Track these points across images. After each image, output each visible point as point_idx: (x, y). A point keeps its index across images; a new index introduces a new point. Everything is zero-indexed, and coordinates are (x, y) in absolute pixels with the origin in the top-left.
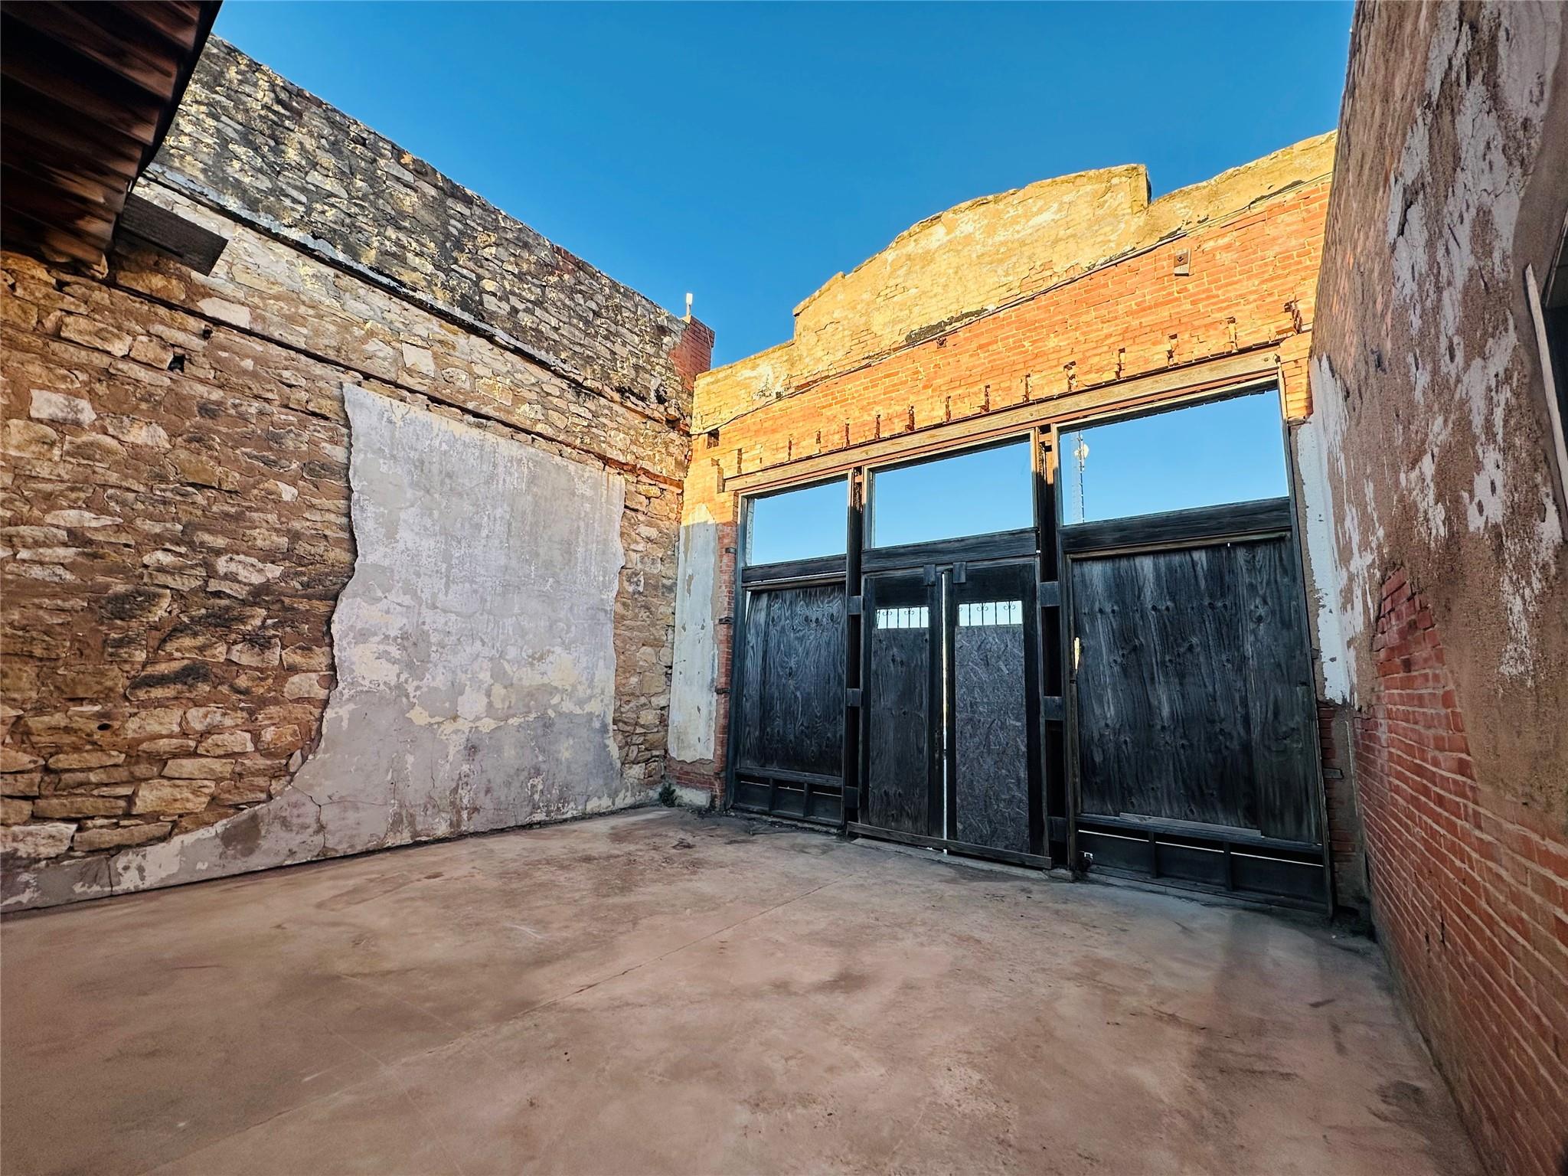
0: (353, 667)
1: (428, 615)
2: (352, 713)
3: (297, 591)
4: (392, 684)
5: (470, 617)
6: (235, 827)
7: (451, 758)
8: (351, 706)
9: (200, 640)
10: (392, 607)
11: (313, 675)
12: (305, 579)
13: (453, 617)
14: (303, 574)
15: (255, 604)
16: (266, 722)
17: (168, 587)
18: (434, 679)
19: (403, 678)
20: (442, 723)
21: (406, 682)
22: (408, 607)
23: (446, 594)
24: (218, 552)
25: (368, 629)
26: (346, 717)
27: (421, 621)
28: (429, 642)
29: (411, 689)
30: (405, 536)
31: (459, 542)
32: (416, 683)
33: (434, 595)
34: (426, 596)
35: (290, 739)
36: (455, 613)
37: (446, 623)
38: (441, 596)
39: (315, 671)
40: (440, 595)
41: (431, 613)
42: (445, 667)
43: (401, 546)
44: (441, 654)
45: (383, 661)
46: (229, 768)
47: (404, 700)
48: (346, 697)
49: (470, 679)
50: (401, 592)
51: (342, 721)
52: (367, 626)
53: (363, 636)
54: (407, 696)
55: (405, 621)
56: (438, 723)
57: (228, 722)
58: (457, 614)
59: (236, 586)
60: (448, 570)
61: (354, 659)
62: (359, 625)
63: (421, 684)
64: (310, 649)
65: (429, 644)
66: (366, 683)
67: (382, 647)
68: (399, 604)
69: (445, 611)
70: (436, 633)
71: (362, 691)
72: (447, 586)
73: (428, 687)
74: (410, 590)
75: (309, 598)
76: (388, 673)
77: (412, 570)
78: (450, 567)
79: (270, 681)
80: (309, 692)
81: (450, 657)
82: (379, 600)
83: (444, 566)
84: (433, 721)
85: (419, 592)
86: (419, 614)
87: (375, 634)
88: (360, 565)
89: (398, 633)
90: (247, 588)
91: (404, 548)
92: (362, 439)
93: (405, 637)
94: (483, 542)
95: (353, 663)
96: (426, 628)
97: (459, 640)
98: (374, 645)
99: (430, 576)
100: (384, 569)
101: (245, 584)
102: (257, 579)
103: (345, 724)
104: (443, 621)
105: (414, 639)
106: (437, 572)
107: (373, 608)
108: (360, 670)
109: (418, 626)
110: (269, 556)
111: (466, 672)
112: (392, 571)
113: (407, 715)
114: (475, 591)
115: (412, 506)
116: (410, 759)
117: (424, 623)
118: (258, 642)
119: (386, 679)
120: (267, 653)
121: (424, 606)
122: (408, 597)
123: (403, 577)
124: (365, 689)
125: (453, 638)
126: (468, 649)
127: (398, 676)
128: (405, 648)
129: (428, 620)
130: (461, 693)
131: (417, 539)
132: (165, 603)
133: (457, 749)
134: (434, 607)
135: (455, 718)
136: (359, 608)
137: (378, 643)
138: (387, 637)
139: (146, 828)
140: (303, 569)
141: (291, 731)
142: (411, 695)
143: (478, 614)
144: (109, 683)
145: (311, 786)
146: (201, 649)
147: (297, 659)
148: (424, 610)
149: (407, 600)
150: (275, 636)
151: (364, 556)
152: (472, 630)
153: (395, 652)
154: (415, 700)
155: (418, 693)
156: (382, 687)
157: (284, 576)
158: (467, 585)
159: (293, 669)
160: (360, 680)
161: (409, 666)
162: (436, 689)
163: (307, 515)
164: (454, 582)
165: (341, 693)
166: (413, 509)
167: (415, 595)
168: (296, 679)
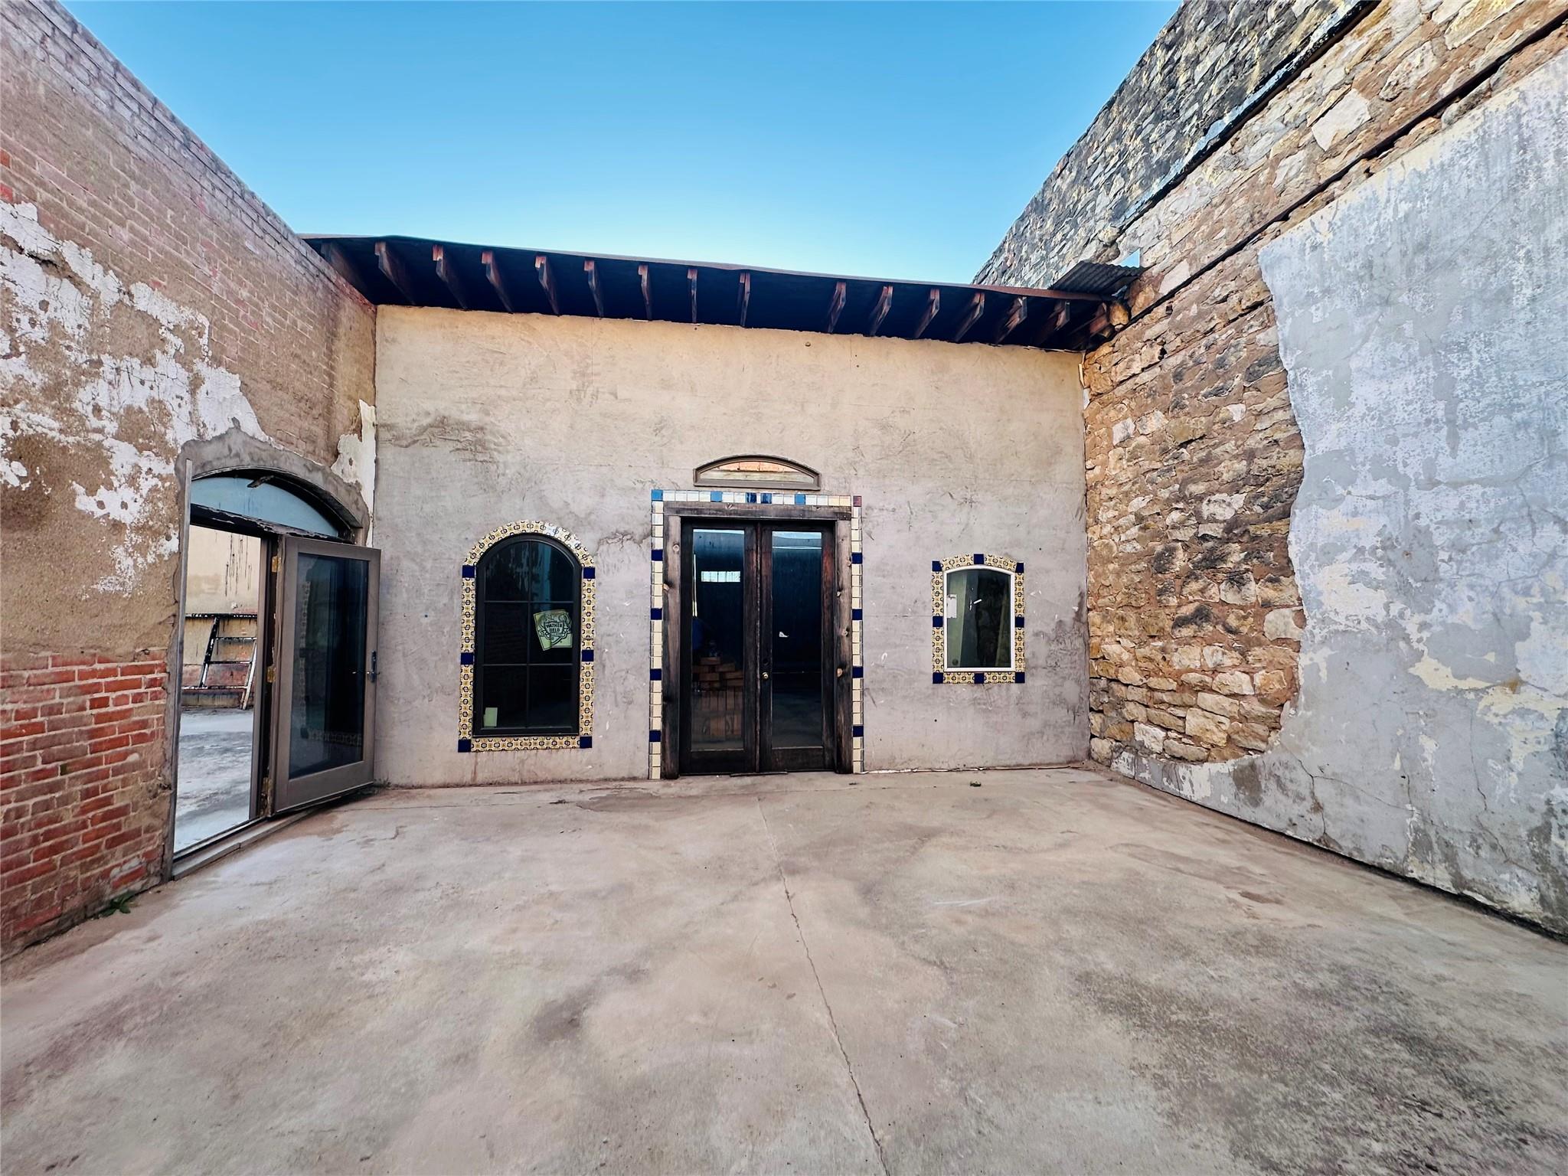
0: (1321, 598)
1: (1424, 502)
2: (1329, 660)
3: (1259, 514)
4: (1379, 619)
5: (1516, 481)
6: (1241, 771)
7: (1518, 761)
8: (1326, 651)
9: (1200, 584)
10: (1360, 505)
11: (1286, 611)
12: (1266, 499)
13: (1476, 490)
14: (1263, 494)
15: (1228, 541)
16: (1258, 665)
17: (1178, 541)
18: (1452, 609)
19: (1395, 610)
20: (1484, 691)
21: (1401, 615)
22: (1385, 498)
23: (1454, 450)
24: (1200, 498)
25: (1334, 545)
26: (1323, 665)
27: (1411, 513)
28: (1433, 546)
29: (1411, 627)
30: (1365, 393)
31: (1465, 349)
32: (1419, 618)
33: (1430, 465)
34: (1414, 469)
35: (1278, 686)
36: (1477, 481)
37: (1462, 505)
38: (1445, 461)
39: (1288, 606)
40: (1441, 459)
41: (1428, 495)
42: (1471, 587)
43: (1360, 409)
44: (1460, 563)
45: (1359, 586)
46: (1235, 709)
47: (1402, 644)
48: (1318, 639)
49: (1539, 607)
50: (1369, 477)
51: (1319, 670)
52: (1331, 540)
53: (1327, 555)
54: (1407, 639)
55: (1384, 520)
56: (1475, 690)
57: (1228, 662)
58: (1483, 482)
59: (1214, 526)
60: (1450, 411)
61: (1320, 588)
62: (1320, 543)
63: (1428, 618)
64: (1277, 580)
65: (1433, 550)
66: (1341, 619)
67: (1355, 566)
68: (1372, 498)
69: (1455, 485)
70: (1443, 528)
71: (1337, 631)
72: (1454, 439)
73: (1443, 623)
74: (1382, 468)
75: (1269, 520)
76: (1369, 604)
77: (1380, 440)
78: (1452, 402)
79: (1251, 619)
80: (1285, 632)
81: (1481, 567)
82: (1339, 500)
83: (1441, 405)
84: (1463, 685)
85: (1400, 468)
86: (1407, 502)
87: (1343, 549)
88: (1309, 461)
89: (1376, 541)
90: (1222, 525)
91: (1364, 410)
92: (1285, 301)
93: (1388, 544)
94: (1524, 316)
95: (1320, 593)
96: (1423, 522)
97: (1496, 531)
98: (1343, 565)
99: (1416, 435)
100: (1339, 453)
101: (1221, 522)
102: (1228, 514)
103: (1323, 674)
104: (1455, 503)
105: (1404, 545)
106: (1428, 421)
107: (1335, 512)
108: (1330, 601)
109: (1407, 522)
110: (1234, 488)
111: (1526, 592)
112: (1352, 452)
113: (1411, 670)
114: (1525, 425)
115: (1366, 340)
116: (1429, 745)
117: (1417, 516)
118: (1236, 580)
119: (1370, 613)
120: (1243, 589)
121: (1413, 488)
122: (1383, 481)
123: (1370, 456)
124: (1342, 628)
125: (1484, 530)
126: (1523, 548)
127: (1387, 607)
128: (1391, 563)
129: (1423, 509)
130: (1524, 635)
131: (1385, 387)
132: (1180, 554)
133: (1531, 748)
134: (1433, 483)
135: (1515, 685)
136: (1317, 518)
137: (1350, 562)
138: (1361, 550)
139: (1194, 749)
140: (1262, 489)
141: (1277, 677)
142: (1414, 637)
143: (1538, 469)
144: (1161, 624)
145: (1299, 748)
146: (1202, 591)
147: (1270, 593)
148: (1414, 493)
149: (1382, 487)
150: (1247, 570)
151: (1312, 447)
152: (1526, 504)
153: (1377, 572)
154: (1421, 647)
155: (1425, 635)
156: (1364, 625)
157: (1249, 503)
158: (1500, 420)
159: (1267, 605)
160: (1332, 615)
161: (1403, 590)
162: (1457, 627)
163: (1258, 427)
164: (1466, 426)
165: (1311, 633)
166: (1368, 345)
167: (1395, 476)
168: (1270, 616)
